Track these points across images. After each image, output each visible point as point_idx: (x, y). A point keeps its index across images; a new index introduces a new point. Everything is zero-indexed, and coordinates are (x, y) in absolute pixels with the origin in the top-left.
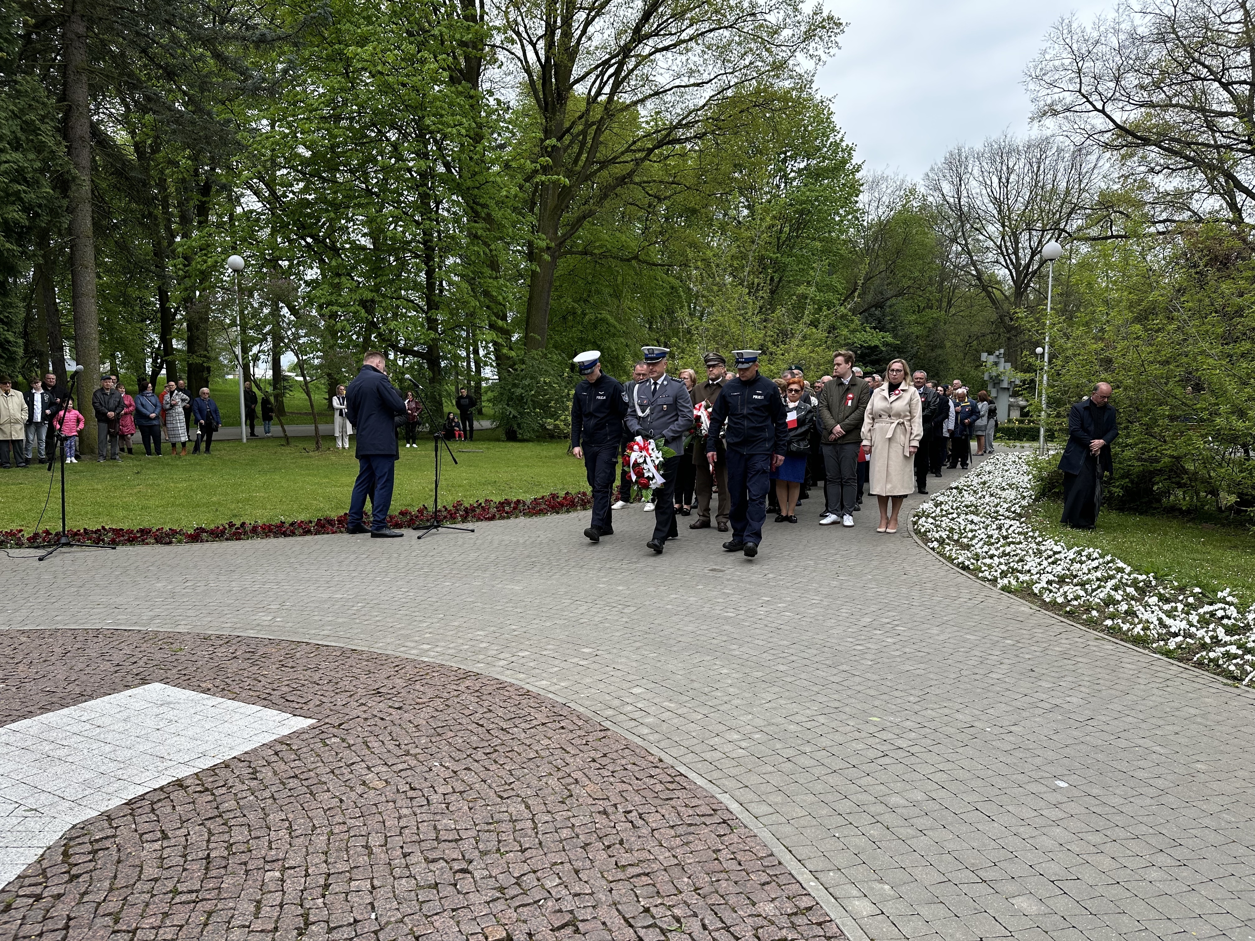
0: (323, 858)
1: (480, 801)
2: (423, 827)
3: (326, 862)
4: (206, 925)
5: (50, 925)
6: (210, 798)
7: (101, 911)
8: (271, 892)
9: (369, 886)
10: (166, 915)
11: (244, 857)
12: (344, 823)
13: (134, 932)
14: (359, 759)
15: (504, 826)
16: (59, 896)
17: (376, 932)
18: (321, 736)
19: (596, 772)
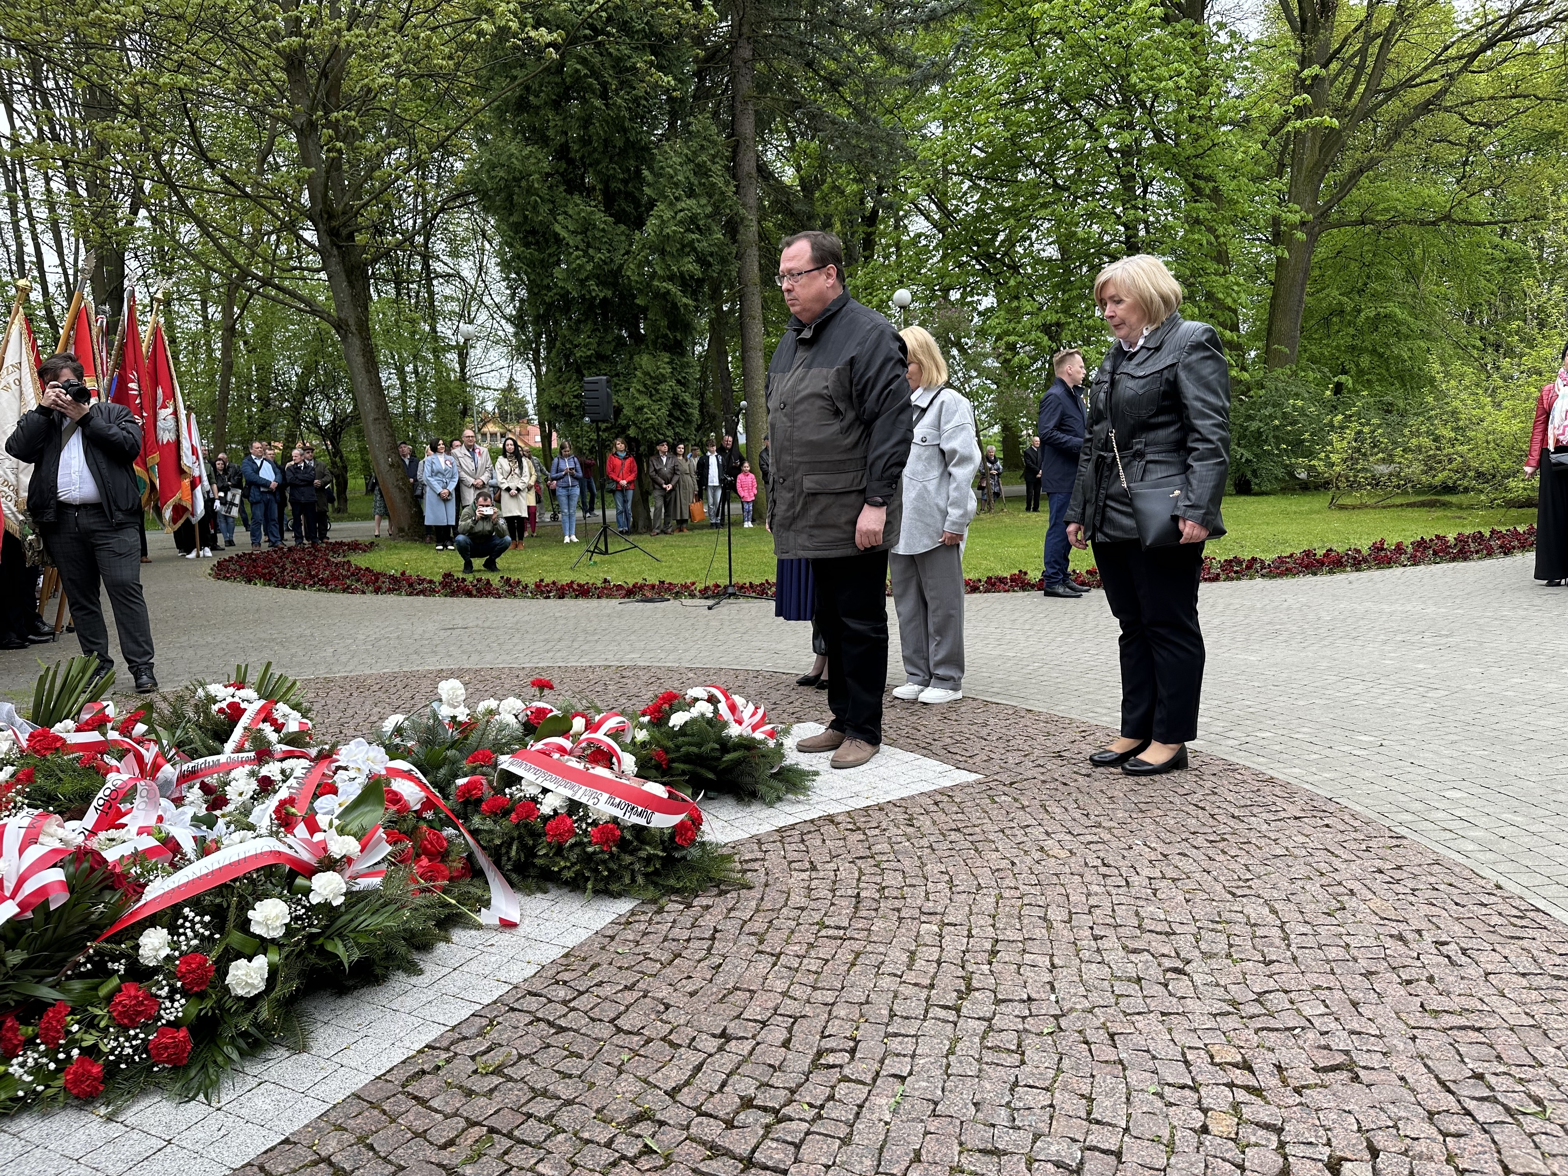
0: (991, 921)
1: (1200, 893)
2: (1120, 911)
3: (993, 926)
4: (853, 965)
5: (697, 933)
6: (862, 837)
7: (746, 929)
8: (926, 945)
9: (1048, 963)
10: (811, 946)
11: (898, 904)
12: (1017, 888)
13: (778, 956)
14: (1035, 823)
15: (1237, 929)
16: (708, 907)
17: (1056, 1017)
18: (989, 792)
19: (1386, 886)
